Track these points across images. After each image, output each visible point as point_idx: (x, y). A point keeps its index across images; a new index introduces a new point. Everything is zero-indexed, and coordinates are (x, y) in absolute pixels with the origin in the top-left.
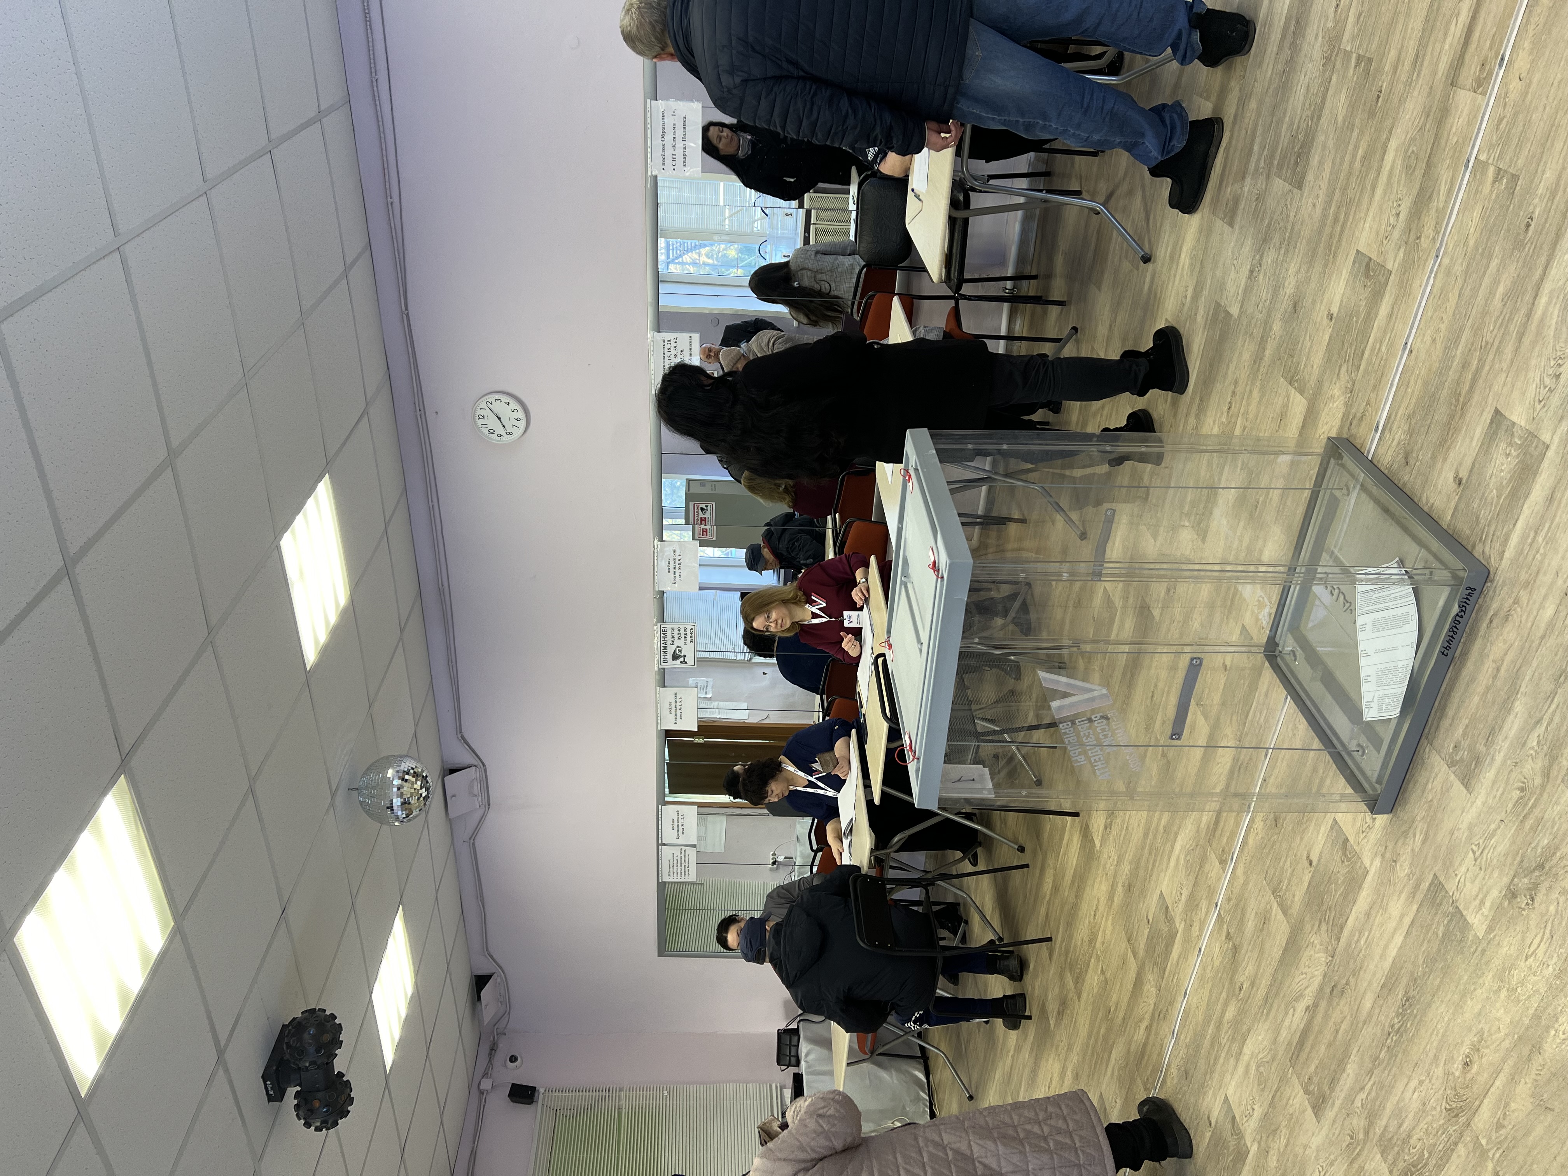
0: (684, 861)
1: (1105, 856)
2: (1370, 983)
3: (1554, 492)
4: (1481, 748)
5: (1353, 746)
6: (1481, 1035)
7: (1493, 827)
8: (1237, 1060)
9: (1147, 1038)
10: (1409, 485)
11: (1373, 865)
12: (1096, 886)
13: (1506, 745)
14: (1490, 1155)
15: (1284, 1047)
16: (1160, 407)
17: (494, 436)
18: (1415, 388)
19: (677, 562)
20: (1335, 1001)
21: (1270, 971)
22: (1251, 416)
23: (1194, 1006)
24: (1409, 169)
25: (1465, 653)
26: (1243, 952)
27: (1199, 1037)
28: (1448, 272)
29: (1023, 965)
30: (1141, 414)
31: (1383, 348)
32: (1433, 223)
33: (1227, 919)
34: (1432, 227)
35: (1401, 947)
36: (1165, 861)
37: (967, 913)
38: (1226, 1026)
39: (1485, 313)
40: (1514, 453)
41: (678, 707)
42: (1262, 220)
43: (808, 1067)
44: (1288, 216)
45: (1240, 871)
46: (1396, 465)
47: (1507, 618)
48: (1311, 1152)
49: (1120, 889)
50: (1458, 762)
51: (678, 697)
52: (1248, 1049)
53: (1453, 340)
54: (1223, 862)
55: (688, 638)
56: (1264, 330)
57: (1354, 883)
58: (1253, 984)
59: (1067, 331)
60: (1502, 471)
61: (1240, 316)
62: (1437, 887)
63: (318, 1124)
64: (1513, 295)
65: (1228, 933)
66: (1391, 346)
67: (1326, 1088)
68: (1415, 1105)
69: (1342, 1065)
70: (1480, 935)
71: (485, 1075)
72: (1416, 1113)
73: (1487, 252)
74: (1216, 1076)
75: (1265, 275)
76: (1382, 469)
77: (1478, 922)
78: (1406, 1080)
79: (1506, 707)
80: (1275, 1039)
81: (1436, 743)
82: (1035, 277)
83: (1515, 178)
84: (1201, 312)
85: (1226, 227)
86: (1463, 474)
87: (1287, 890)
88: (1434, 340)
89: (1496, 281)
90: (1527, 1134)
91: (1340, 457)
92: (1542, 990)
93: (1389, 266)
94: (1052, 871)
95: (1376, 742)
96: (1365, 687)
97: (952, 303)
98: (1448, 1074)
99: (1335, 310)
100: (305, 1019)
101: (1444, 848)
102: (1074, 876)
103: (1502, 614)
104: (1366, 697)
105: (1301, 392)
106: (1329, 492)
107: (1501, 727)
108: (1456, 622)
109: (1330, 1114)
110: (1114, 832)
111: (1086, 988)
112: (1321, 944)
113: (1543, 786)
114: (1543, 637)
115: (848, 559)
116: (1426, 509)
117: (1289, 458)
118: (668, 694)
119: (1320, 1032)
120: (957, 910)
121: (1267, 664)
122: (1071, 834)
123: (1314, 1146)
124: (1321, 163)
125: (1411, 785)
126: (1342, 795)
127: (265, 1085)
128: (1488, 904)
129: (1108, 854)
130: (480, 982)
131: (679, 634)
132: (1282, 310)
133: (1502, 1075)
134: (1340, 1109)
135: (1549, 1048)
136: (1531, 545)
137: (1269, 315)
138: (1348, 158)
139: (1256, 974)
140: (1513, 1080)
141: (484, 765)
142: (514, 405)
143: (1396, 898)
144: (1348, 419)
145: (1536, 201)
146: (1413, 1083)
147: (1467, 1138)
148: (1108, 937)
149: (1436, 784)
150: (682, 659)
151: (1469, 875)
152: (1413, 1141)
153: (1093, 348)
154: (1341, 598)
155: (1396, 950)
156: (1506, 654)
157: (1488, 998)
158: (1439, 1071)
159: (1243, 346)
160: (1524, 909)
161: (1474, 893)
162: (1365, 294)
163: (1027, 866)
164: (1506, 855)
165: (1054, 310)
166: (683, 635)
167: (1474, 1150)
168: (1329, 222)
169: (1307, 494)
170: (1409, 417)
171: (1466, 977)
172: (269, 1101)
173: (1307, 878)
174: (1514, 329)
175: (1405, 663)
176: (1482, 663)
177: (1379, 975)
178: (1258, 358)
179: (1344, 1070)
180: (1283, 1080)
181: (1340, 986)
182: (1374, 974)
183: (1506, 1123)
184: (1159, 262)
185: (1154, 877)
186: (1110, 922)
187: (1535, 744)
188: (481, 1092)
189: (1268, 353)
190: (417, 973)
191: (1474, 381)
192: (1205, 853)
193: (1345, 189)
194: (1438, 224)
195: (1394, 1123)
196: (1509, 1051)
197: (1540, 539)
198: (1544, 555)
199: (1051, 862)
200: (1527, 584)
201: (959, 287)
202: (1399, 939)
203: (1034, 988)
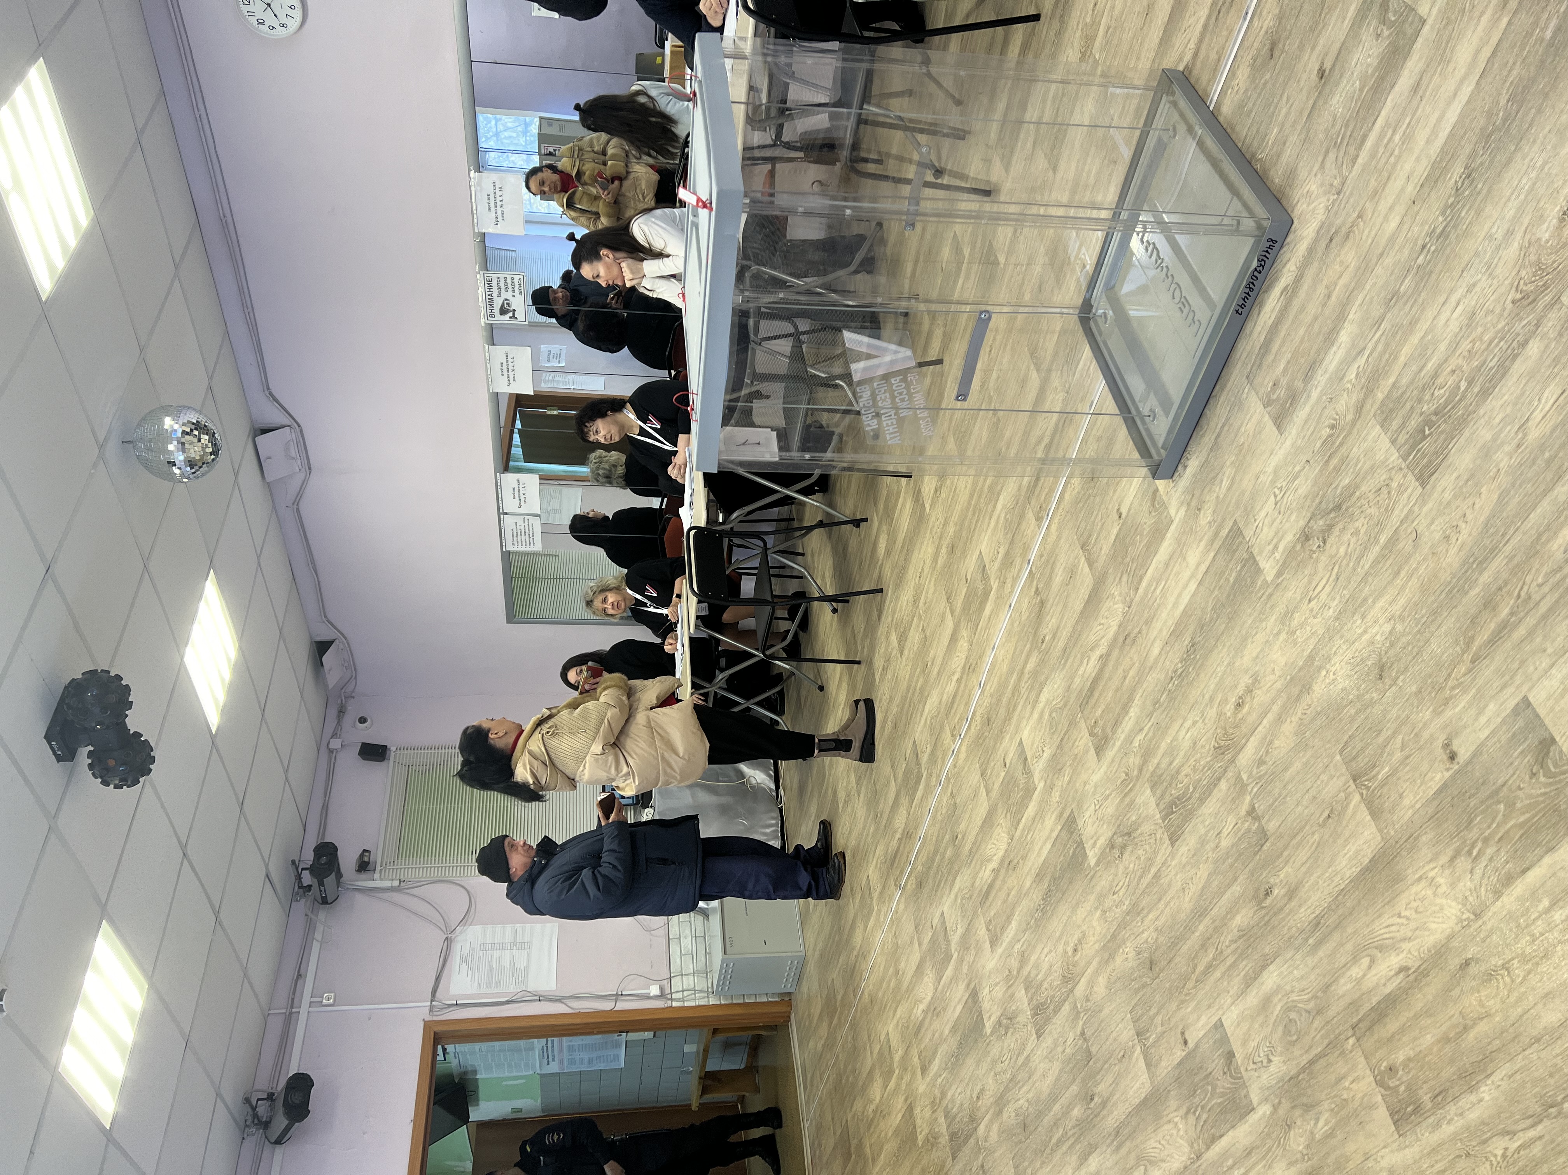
0: (528, 531)
1: (933, 519)
2: (1160, 631)
3: (1421, 78)
4: (1299, 384)
6: (1256, 678)
7: (1298, 468)
8: (1033, 708)
9: (958, 690)
11: (1178, 514)
12: (924, 548)
13: (1324, 380)
14: (1249, 788)
15: (1075, 695)
17: (264, 28)
19: (498, 199)
20: (1127, 648)
21: (1071, 622)
23: (1000, 659)
26: (1048, 606)
27: (1003, 686)
33: (1038, 575)
35: (1193, 595)
36: (987, 520)
38: (1026, 676)
41: (511, 368)
45: (1054, 527)
47: (1348, 235)
48: (1090, 788)
49: (944, 550)
50: (1274, 401)
51: (510, 357)
52: (1043, 698)
54: (1039, 519)
55: (516, 288)
57: (1158, 533)
58: (1054, 637)
60: (1370, 56)
62: (1236, 532)
63: (117, 782)
65: (1037, 589)
67: (1109, 730)
68: (1186, 744)
69: (1125, 709)
70: (1270, 579)
71: (334, 735)
72: (1186, 753)
74: (1014, 722)
77: (1269, 567)
78: (1181, 721)
79: (1331, 338)
80: (1069, 686)
81: (1256, 381)
87: (1095, 544)
90: (1286, 769)
92: (1321, 632)
94: (885, 537)
98: (1220, 714)
100: (85, 680)
101: (1247, 494)
102: (904, 540)
103: (1344, 230)
107: (1322, 360)
109: (1110, 754)
110: (943, 495)
111: (908, 644)
112: (1120, 595)
113: (1354, 422)
114: (1381, 255)
118: (499, 352)
119: (1110, 679)
122: (905, 499)
123: (1092, 783)
127: (50, 745)
128: (1281, 548)
129: (935, 516)
131: (506, 283)
133: (1270, 714)
134: (1119, 750)
135: (1318, 689)
136: (1386, 146)
139: (1059, 627)
140: (1280, 720)
141: (299, 426)
146: (1188, 723)
147: (1230, 774)
148: (930, 597)
149: (1249, 427)
150: (511, 314)
151: (1267, 520)
152: (1181, 776)
155: (1188, 597)
156: (1340, 277)
157: (1267, 641)
158: (1212, 713)
160: (1314, 552)
161: (1269, 538)
164: (1306, 497)
166: (510, 286)
167: (1235, 784)
171: (1250, 621)
172: (58, 761)
173: (1115, 531)
176: (1314, 290)
177: (1170, 622)
179: (1127, 713)
180: (1072, 723)
181: (1132, 635)
182: (1165, 622)
183: (1267, 759)
185: (975, 537)
186: (932, 583)
187: (1353, 376)
188: (331, 751)
190: (241, 637)
192: (1023, 510)
195: (1166, 761)
196: (1280, 691)
197: (1397, 138)
198: (1399, 156)
200: (1374, 194)
202: (1193, 586)
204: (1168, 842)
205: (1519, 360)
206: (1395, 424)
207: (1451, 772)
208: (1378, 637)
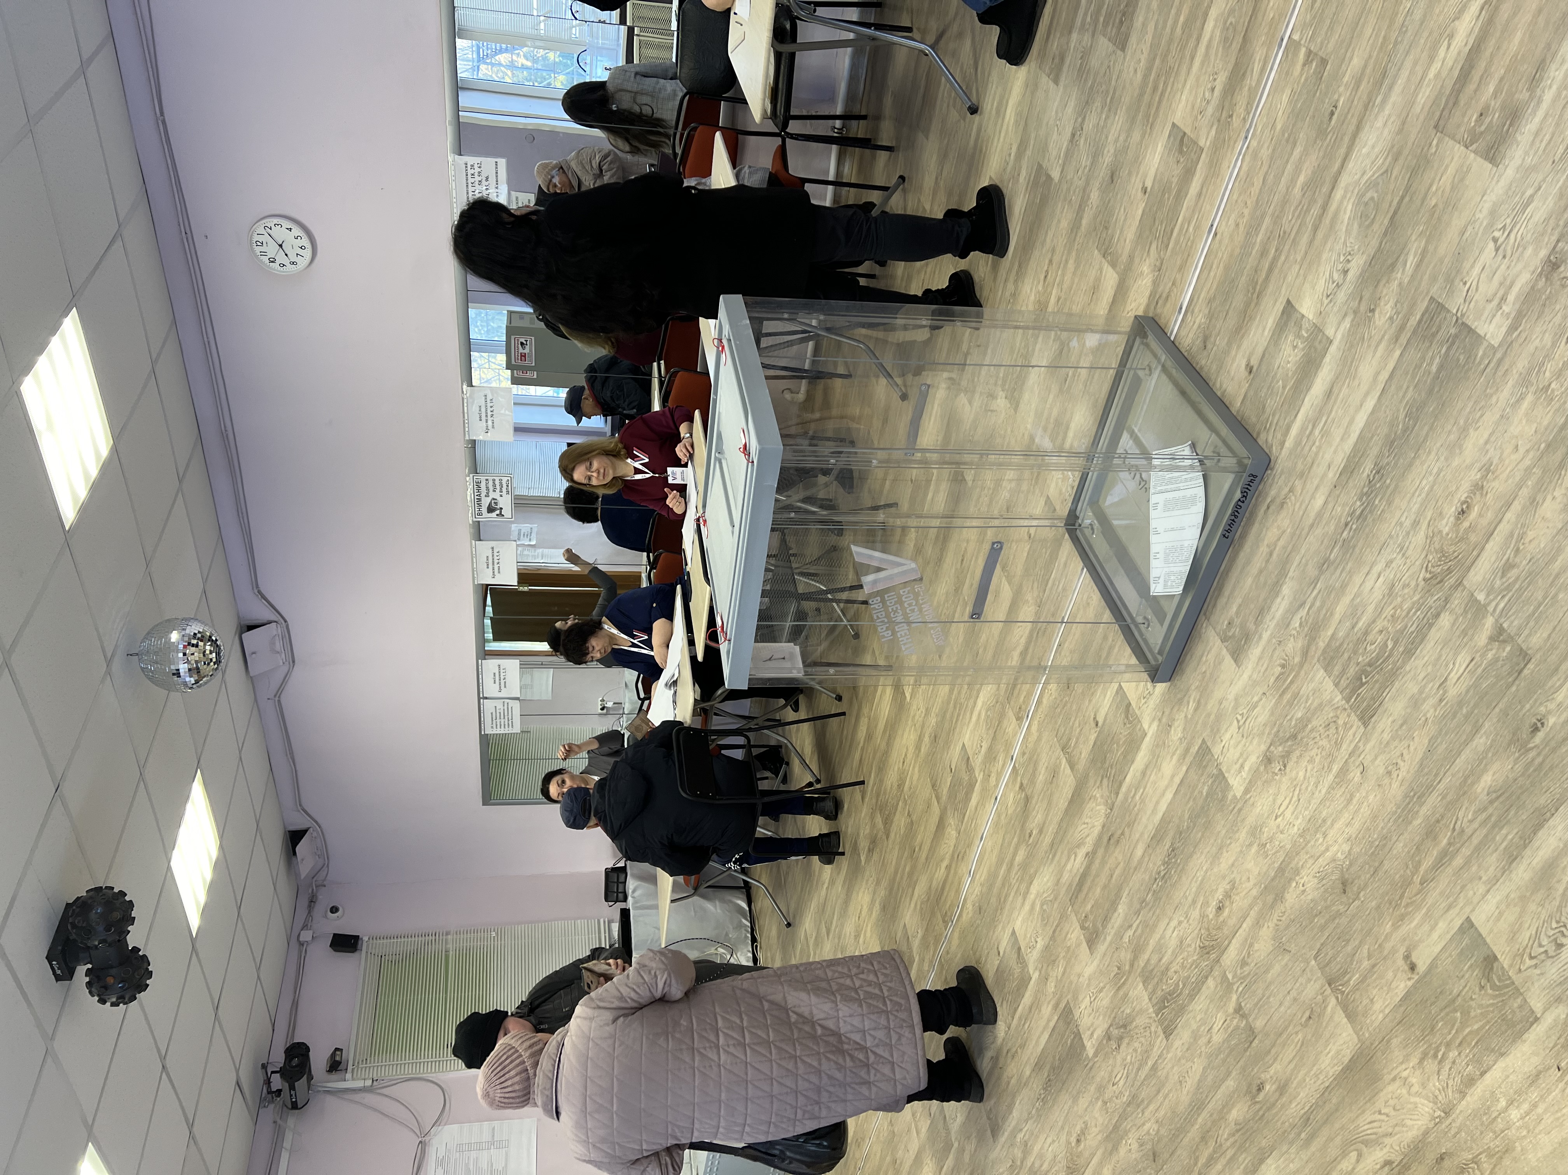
0: (507, 715)
1: (914, 707)
2: (1142, 834)
3: (1332, 387)
4: (1251, 626)
5: (1140, 620)
6: (1233, 885)
7: (1256, 699)
8: (1024, 899)
9: (947, 876)
10: (1206, 369)
11: (1149, 726)
12: (906, 736)
13: (1272, 625)
14: (1235, 988)
15: (1064, 889)
16: (981, 268)
17: (275, 266)
18: (1217, 272)
19: (490, 409)
20: (1112, 848)
21: (1056, 819)
22: (1065, 286)
23: (989, 849)
24: (1226, 41)
25: (1243, 537)
26: (1034, 802)
27: (992, 876)
28: (1255, 155)
29: (838, 805)
30: (962, 275)
31: (1191, 229)
32: (1245, 103)
33: (1021, 772)
34: (1244, 106)
35: (1170, 804)
36: (968, 714)
37: (789, 756)
38: (1016, 868)
39: (1285, 202)
40: (1301, 346)
41: (496, 561)
42: (1086, 80)
43: (635, 903)
44: (1110, 80)
45: (1034, 728)
46: (1195, 349)
47: (1282, 504)
48: (1084, 980)
49: (926, 739)
50: (1230, 637)
51: (496, 551)
52: (1034, 889)
53: (1253, 228)
54: (1019, 719)
55: (504, 489)
56: (1082, 198)
57: (1133, 744)
58: (1041, 832)
59: (894, 180)
60: (1289, 362)
61: (1060, 181)
62: (1205, 751)
63: (114, 1000)
64: (1312, 185)
65: (1022, 785)
66: (1197, 228)
67: (1099, 925)
68: (1173, 943)
69: (1114, 905)
70: (1239, 795)
71: (305, 927)
72: (1173, 951)
73: (1291, 139)
74: (1006, 912)
75: (1086, 140)
76: (1183, 350)
77: (1237, 784)
78: (1167, 921)
79: (1275, 589)
80: (1058, 881)
81: (1213, 619)
82: (864, 117)
83: (1324, 62)
84: (1024, 173)
85: (1051, 84)
86: (1254, 362)
87: (1075, 747)
88: (1237, 225)
89: (1298, 170)
90: (1267, 971)
91: (1145, 336)
92: (1287, 847)
93: (1202, 143)
94: (866, 720)
95: (1160, 615)
96: (1154, 563)
97: (778, 141)
98: (1203, 916)
99: (1149, 184)
100: (91, 897)
101: (1212, 717)
102: (886, 726)
103: (1278, 501)
104: (1154, 573)
105: (1113, 265)
106: (1132, 372)
107: (1269, 608)
108: (1237, 506)
109: (1102, 948)
110: (921, 692)
111: (894, 828)
112: (1102, 796)
113: (1301, 665)
114: (1312, 526)
115: (671, 412)
116: (1219, 394)
117: (1097, 336)
118: (484, 548)
119: (1097, 875)
120: (779, 752)
121: (1067, 535)
122: (884, 687)
123: (1086, 975)
124: (1144, 25)
125: (1188, 657)
126: (1128, 666)
127: (51, 965)
128: (1247, 768)
129: (917, 706)
130: (295, 837)
131: (494, 485)
132: (1100, 179)
133: (1248, 919)
134: (1110, 944)
135: (1290, 898)
136: (1308, 437)
137: (1087, 183)
138: (1170, 23)
139: (1044, 823)
140: (1258, 924)
141: (285, 621)
142: (297, 231)
143: (1169, 757)
144: (1155, 298)
145: (1341, 89)
146: (1174, 923)
147: (1216, 973)
148: (914, 783)
149: (1210, 658)
150: (498, 512)
151: (1232, 742)
152: (1171, 973)
153: (919, 200)
154: (1138, 476)
155: (1166, 805)
156: (1279, 539)
157: (1241, 852)
158: (1195, 914)
159: (1062, 212)
160: (1277, 774)
161: (1235, 758)
162: (1177, 171)
163: (844, 714)
164: (1265, 725)
165: (883, 155)
166: (498, 487)
167: (1222, 983)
168: (1149, 90)
169: (1112, 373)
170: (1210, 302)
171: (1224, 832)
172: (57, 980)
173: (1093, 737)
174: (1310, 220)
175: (1190, 542)
176: (1258, 547)
177: (1150, 827)
178: (1075, 226)
179: (1115, 910)
180: (1063, 916)
181: (1116, 836)
182: (1146, 827)
183: (1249, 960)
184: (986, 115)
185: (957, 730)
186: (916, 770)
187: (1297, 625)
188: (301, 944)
189: (1084, 222)
190: (221, 836)
191: (1270, 270)
192: (1004, 708)
193: (1166, 56)
194: (1249, 104)
195: (1155, 957)
196: (1256, 898)
197: (1317, 432)
198: (1320, 447)
199: (865, 711)
200: (1301, 475)
201: (785, 125)
202: (1169, 796)
203: (847, 827)
204: (1162, 1036)
205: (1433, 630)
206: (1337, 669)
207: (1412, 981)
208: (1339, 854)
